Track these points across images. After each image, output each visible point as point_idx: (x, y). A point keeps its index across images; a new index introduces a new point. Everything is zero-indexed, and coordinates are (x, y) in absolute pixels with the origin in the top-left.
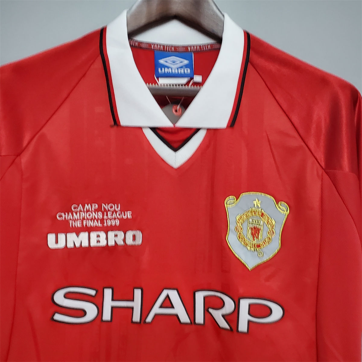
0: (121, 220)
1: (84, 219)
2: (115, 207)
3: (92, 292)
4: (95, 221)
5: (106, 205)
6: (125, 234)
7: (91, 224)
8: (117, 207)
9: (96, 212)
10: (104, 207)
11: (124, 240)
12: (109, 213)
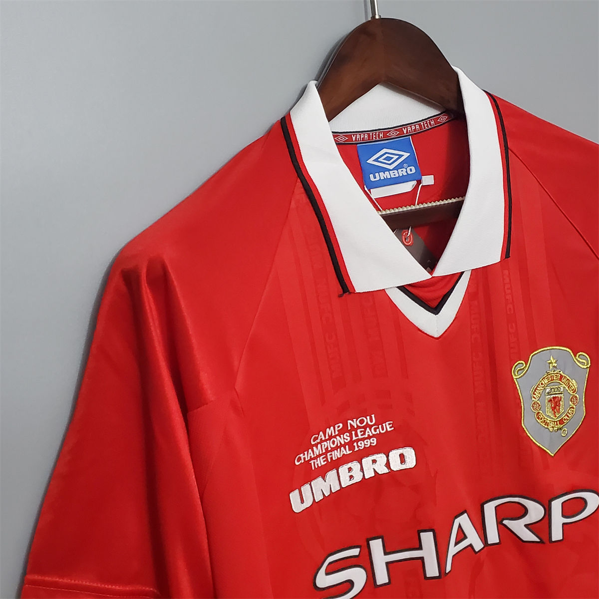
0: (378, 436)
1: (327, 451)
2: (367, 420)
3: (355, 552)
4: (342, 448)
5: (353, 421)
6: (388, 456)
7: (337, 455)
8: (371, 421)
9: (342, 436)
10: (350, 424)
11: (388, 465)
12: (359, 431)
